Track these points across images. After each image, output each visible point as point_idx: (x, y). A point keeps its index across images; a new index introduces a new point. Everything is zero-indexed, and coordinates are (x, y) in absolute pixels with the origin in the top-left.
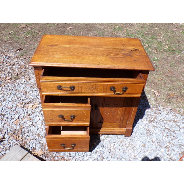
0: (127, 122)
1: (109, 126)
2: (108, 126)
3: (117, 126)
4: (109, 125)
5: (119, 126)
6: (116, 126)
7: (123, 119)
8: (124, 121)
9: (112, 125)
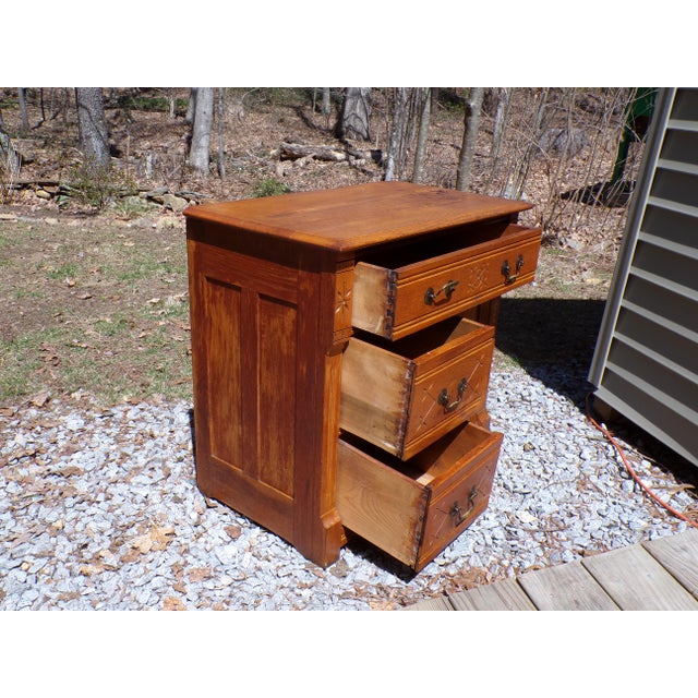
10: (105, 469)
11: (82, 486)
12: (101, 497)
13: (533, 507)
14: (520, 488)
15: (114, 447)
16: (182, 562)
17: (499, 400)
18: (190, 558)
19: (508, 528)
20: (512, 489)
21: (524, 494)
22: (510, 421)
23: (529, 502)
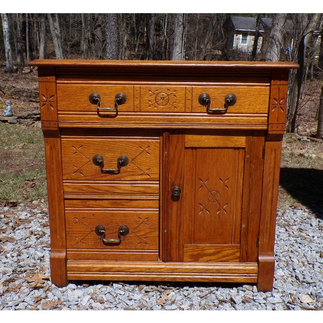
0: (258, 240)
1: (214, 254)
2: (210, 255)
3: (234, 253)
4: (211, 251)
5: (238, 254)
6: (232, 254)
7: (247, 229)
8: (250, 236)
9: (219, 252)
10: (28, 239)
11: (9, 247)
12: (15, 254)
13: (314, 292)
14: (308, 279)
15: (39, 229)
16: (43, 296)
17: (311, 225)
18: (50, 294)
19: (289, 304)
20: (301, 279)
21: (309, 283)
22: (315, 238)
23: (311, 289)
